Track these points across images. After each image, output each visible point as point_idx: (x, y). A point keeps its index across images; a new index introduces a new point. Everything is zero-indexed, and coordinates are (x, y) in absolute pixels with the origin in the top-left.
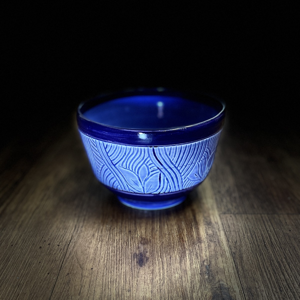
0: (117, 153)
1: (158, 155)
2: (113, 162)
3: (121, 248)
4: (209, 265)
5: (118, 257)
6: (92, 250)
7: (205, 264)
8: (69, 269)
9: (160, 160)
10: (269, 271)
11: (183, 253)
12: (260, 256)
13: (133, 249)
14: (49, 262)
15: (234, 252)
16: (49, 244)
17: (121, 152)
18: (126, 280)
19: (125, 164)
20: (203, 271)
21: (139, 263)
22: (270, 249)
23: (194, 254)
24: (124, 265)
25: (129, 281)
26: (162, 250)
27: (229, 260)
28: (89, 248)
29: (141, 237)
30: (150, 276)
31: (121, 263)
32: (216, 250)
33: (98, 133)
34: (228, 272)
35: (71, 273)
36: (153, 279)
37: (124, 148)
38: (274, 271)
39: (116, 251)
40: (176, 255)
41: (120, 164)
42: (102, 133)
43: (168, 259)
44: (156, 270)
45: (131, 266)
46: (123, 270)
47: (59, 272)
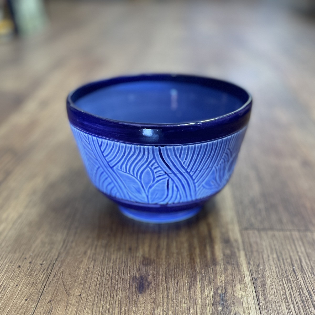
0: (114, 152)
1: (165, 157)
2: (109, 163)
3: (118, 270)
4: (223, 293)
5: (113, 281)
6: (82, 272)
7: (220, 291)
8: (52, 295)
9: (168, 162)
10: (298, 302)
11: (193, 278)
12: (287, 283)
13: (132, 272)
14: (28, 285)
15: (255, 277)
16: (30, 263)
17: (120, 152)
18: (121, 310)
19: (124, 166)
20: (216, 300)
21: (139, 290)
22: (300, 275)
23: (207, 279)
24: (120, 291)
25: (125, 312)
26: (168, 273)
27: (249, 287)
28: (79, 269)
29: (143, 257)
30: (151, 306)
31: (116, 289)
32: (233, 274)
33: (90, 127)
34: (247, 303)
35: (54, 300)
36: (155, 310)
37: (123, 147)
38: (303, 302)
39: (112, 273)
40: (185, 280)
41: (118, 167)
42: (96, 126)
43: (175, 284)
44: (159, 298)
45: (128, 292)
46: (118, 297)
47: (40, 298)
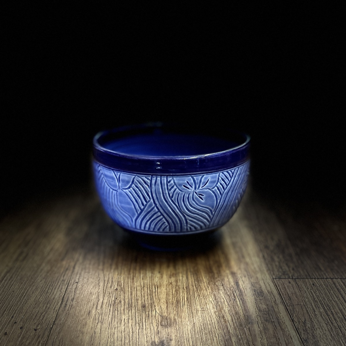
13: (149, 335)
16: (21, 328)
29: (161, 316)
32: (277, 335)
